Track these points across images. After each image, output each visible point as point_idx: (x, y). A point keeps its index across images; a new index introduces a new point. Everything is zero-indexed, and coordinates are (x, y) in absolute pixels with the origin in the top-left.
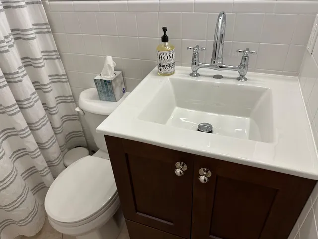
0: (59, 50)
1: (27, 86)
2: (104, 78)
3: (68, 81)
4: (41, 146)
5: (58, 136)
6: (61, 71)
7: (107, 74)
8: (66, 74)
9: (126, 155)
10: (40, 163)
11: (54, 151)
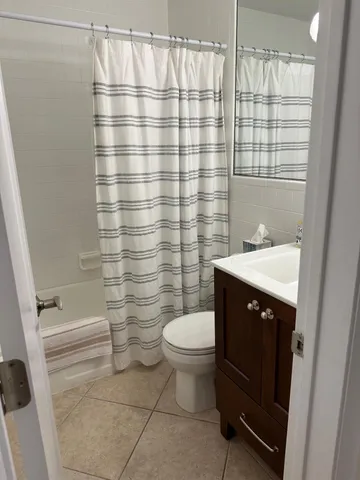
0: (228, 215)
1: (192, 235)
2: (252, 242)
3: (229, 243)
4: (184, 289)
5: (203, 289)
6: (226, 233)
7: (255, 240)
8: (229, 237)
9: (225, 289)
10: (179, 303)
11: (193, 299)
